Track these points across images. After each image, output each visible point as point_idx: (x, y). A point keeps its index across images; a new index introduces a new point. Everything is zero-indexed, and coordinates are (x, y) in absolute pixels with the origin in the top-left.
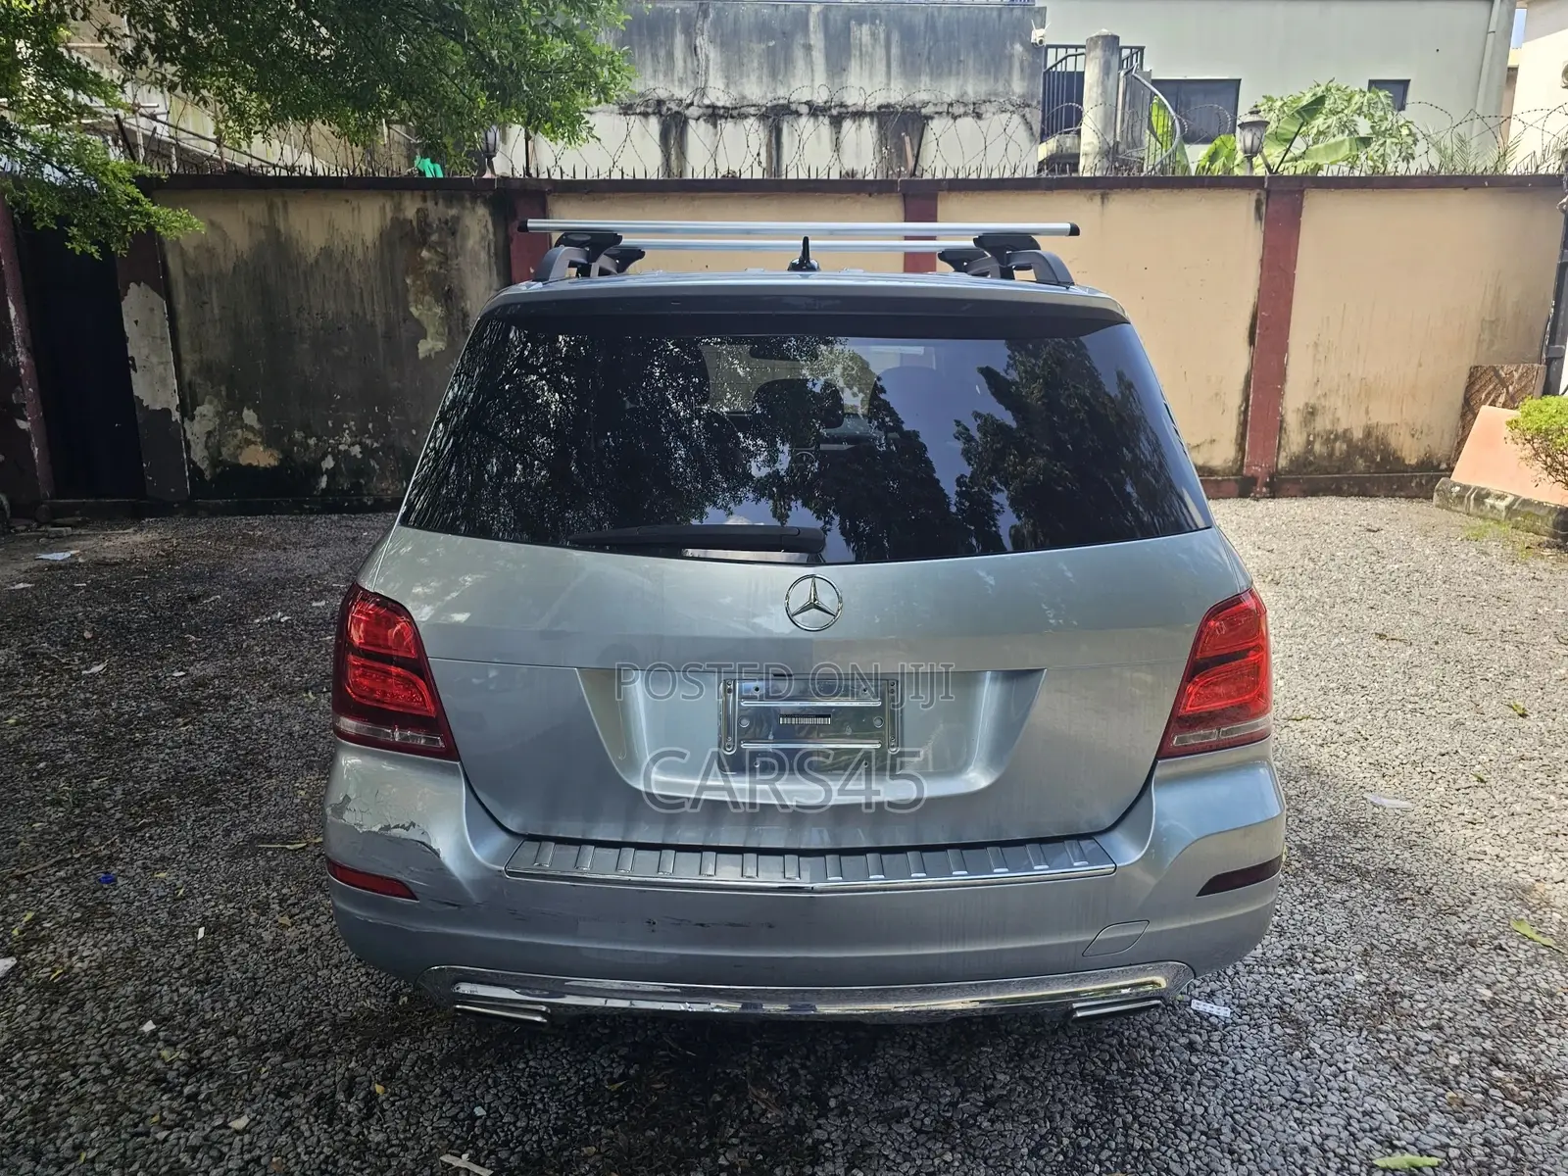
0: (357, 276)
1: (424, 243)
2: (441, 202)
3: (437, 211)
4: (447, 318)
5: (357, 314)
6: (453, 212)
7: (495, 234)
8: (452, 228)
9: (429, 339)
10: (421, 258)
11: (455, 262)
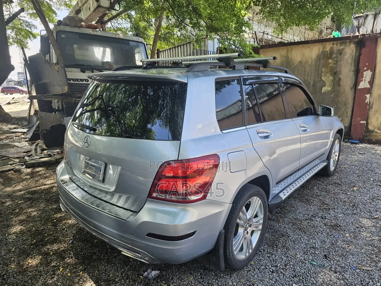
0: (308, 69)
1: (330, 58)
2: (339, 44)
3: (337, 47)
4: (334, 79)
5: (306, 80)
6: (342, 47)
7: (355, 53)
8: (340, 52)
9: (326, 87)
10: (329, 63)
11: (340, 63)
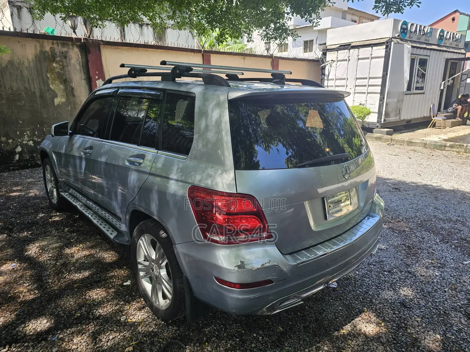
0: (26, 73)
1: (54, 60)
2: (60, 45)
3: (59, 49)
4: (66, 89)
5: (27, 88)
6: (65, 49)
7: (82, 58)
8: (65, 56)
9: (59, 98)
10: (53, 67)
11: (67, 68)
